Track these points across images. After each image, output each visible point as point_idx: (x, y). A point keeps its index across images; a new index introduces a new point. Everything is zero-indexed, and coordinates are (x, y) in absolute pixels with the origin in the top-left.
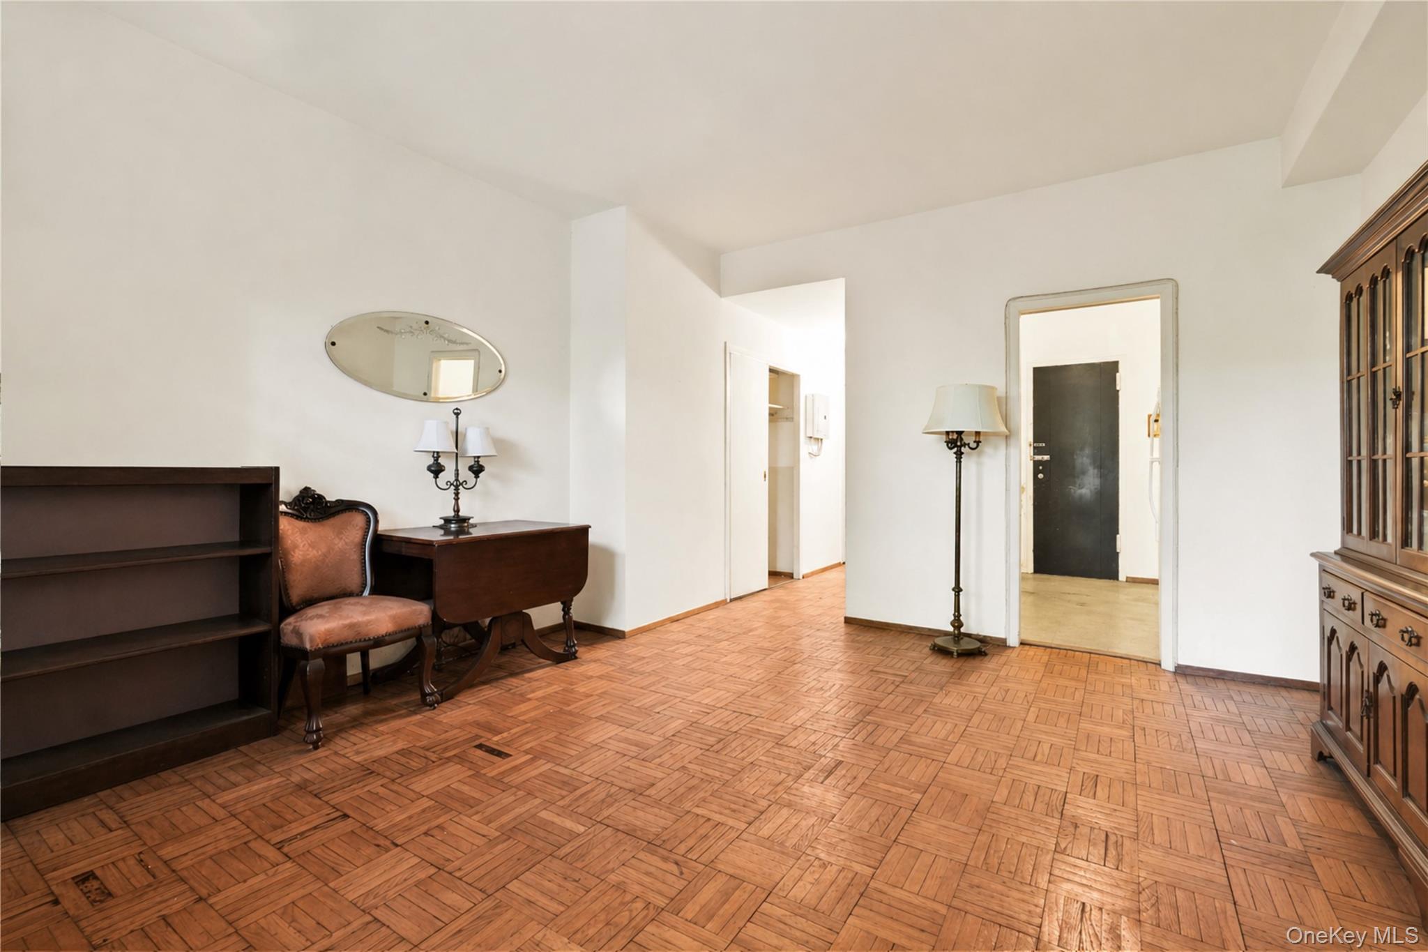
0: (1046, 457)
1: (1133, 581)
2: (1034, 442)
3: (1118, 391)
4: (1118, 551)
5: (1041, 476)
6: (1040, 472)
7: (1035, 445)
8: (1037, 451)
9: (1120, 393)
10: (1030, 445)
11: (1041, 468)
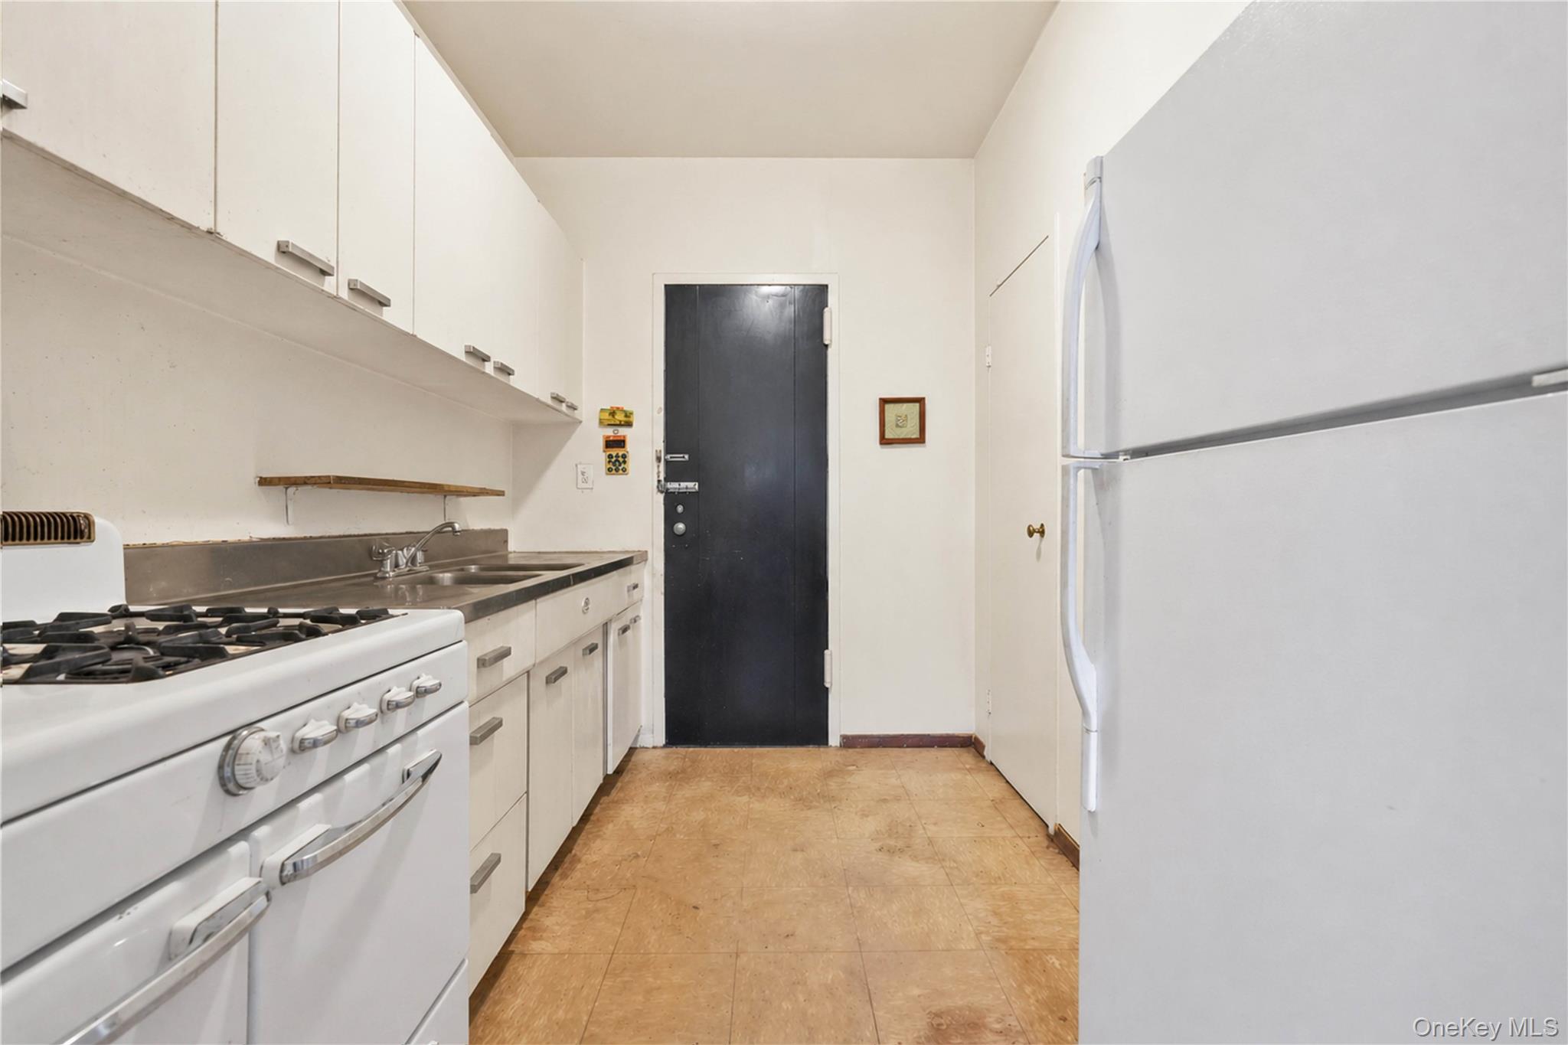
0: (692, 486)
1: (849, 742)
2: (667, 452)
3: (826, 346)
4: (827, 685)
5: (680, 527)
6: (679, 518)
7: (669, 456)
8: (673, 472)
9: (830, 352)
10: (659, 459)
11: (680, 509)
